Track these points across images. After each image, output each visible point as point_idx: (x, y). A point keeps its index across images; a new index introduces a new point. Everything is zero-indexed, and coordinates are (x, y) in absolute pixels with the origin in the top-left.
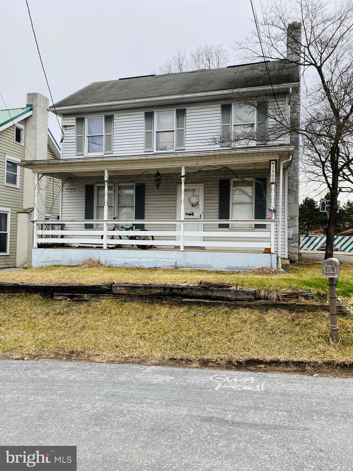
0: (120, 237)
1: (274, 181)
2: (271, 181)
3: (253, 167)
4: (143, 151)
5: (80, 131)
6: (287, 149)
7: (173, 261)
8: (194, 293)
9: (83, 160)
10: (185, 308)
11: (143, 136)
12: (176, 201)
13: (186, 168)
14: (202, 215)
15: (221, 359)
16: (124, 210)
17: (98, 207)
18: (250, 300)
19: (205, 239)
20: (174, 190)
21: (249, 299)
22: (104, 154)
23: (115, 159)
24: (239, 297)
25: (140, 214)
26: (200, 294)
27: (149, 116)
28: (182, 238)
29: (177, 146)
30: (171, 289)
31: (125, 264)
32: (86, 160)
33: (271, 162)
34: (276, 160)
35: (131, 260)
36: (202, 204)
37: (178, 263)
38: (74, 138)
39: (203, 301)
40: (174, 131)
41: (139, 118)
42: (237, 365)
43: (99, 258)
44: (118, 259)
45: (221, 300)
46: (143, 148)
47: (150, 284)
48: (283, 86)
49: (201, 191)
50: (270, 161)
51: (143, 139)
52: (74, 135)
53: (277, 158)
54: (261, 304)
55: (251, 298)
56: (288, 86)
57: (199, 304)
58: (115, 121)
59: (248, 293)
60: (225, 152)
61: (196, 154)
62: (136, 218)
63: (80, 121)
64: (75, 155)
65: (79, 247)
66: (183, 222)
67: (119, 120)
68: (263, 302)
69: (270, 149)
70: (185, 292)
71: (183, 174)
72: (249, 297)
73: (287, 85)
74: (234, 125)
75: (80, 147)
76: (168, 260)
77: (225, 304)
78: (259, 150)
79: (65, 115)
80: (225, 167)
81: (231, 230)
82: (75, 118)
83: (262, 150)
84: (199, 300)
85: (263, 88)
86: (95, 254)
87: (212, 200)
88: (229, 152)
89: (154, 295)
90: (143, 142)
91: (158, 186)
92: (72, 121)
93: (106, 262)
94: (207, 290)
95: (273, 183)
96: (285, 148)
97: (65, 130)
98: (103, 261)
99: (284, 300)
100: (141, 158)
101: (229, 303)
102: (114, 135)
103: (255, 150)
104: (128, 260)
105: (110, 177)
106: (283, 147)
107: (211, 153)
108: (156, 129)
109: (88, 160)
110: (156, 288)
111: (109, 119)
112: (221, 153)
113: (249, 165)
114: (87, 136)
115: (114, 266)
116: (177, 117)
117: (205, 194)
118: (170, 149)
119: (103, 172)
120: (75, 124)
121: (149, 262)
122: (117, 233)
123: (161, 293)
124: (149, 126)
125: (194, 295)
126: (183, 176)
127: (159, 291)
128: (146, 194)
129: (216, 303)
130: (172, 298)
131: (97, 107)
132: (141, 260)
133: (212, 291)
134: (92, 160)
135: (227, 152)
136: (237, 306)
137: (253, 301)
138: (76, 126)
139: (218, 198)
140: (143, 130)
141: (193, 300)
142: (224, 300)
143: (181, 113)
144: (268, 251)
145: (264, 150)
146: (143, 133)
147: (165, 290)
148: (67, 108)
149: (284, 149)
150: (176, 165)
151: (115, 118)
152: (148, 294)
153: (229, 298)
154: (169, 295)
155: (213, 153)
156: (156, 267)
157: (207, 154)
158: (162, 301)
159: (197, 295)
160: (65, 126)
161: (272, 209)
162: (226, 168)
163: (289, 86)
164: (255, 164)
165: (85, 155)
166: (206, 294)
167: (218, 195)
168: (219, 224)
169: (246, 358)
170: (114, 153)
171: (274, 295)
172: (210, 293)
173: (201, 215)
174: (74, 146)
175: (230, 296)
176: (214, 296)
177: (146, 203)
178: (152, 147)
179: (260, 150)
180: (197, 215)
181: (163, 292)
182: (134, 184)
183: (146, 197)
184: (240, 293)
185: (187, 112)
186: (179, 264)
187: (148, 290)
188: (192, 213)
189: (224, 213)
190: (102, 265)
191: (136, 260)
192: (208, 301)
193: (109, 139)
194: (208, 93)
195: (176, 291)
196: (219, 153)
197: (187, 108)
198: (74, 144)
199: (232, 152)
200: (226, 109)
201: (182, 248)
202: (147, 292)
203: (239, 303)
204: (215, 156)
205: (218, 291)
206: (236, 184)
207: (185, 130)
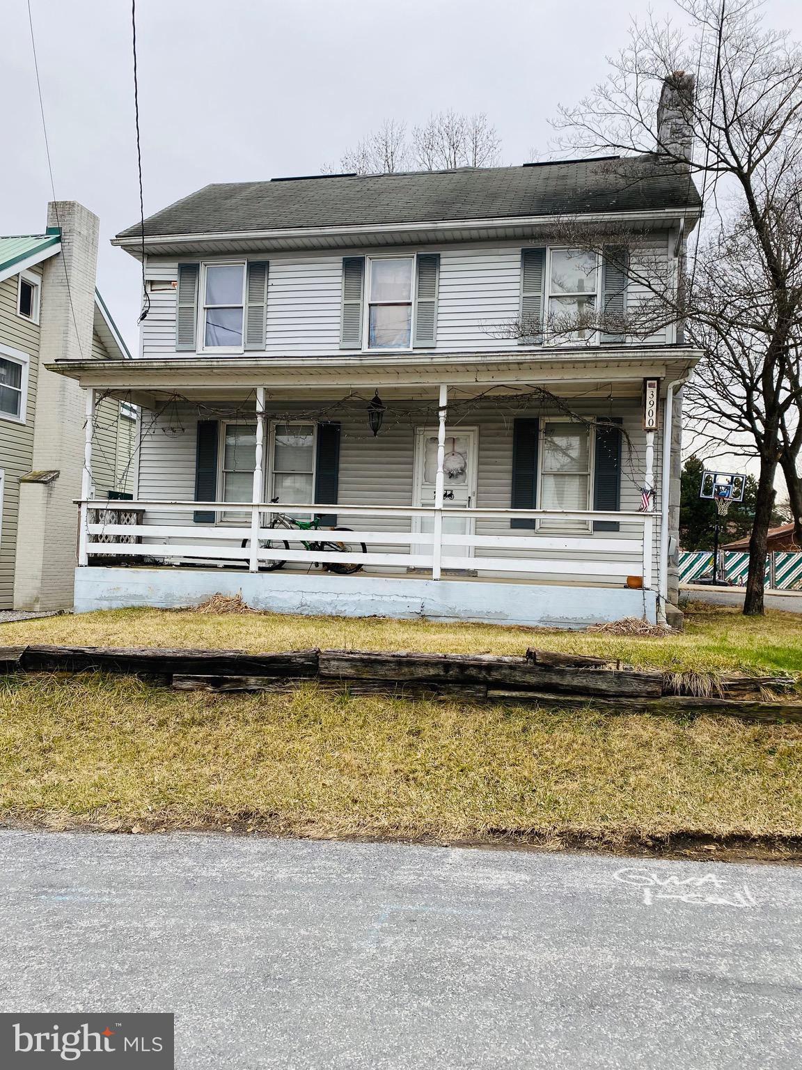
0: (287, 545)
1: (654, 426)
2: (647, 426)
3: (603, 394)
4: (337, 347)
5: (188, 296)
6: (687, 354)
7: (415, 603)
8: (518, 677)
9: (210, 363)
10: (498, 713)
11: (338, 313)
12: (412, 463)
13: (451, 389)
14: (474, 499)
15: (612, 832)
16: (288, 482)
17: (226, 472)
18: (651, 695)
19: (479, 552)
20: (409, 439)
21: (648, 693)
22: (245, 351)
23: (287, 362)
24: (626, 689)
25: (327, 491)
26: (532, 679)
27: (353, 267)
28: (437, 549)
29: (419, 338)
30: (463, 666)
31: (302, 606)
32: (215, 363)
33: (648, 382)
34: (658, 379)
35: (316, 597)
36: (473, 473)
37: (427, 607)
38: (173, 310)
39: (539, 695)
40: (409, 304)
41: (329, 273)
42: (654, 846)
43: (238, 593)
44: (286, 596)
45: (582, 694)
46: (337, 340)
47: (408, 656)
48: (665, 215)
49: (471, 444)
50: (646, 379)
51: (338, 320)
52: (174, 304)
53: (660, 373)
54: (678, 704)
55: (654, 692)
56: (676, 214)
57: (529, 703)
58: (271, 275)
59: (647, 680)
60: (545, 357)
61: (479, 359)
63: (189, 271)
64: (174, 349)
65: (183, 565)
66: (440, 513)
67: (283, 276)
68: (682, 700)
69: (648, 354)
70: (496, 675)
71: (443, 402)
72: (650, 689)
73: (674, 212)
74: (550, 297)
75: (186, 334)
76: (403, 600)
77: (593, 703)
78: (625, 355)
79: (150, 256)
80: (540, 389)
81: (538, 534)
82: (176, 265)
83: (630, 355)
84: (530, 694)
85: (620, 216)
86: (230, 583)
87: (496, 464)
88: (554, 356)
89: (420, 680)
90: (337, 326)
91: (375, 430)
92: (169, 271)
93: (257, 601)
94: (548, 671)
95: (650, 430)
96: (684, 351)
97: (152, 290)
98: (247, 599)
99: (727, 696)
100: (348, 362)
101: (602, 701)
102: (270, 309)
103: (616, 355)
104: (309, 599)
105: (268, 404)
106: (677, 350)
107: (514, 358)
108: (368, 299)
109: (220, 363)
110: (427, 666)
111: (258, 270)
112: (537, 357)
113: (598, 387)
114: (205, 308)
115: (275, 611)
116: (420, 272)
117: (480, 449)
118: (400, 345)
119: (254, 391)
120: (175, 278)
121: (358, 604)
122: (279, 534)
123: (439, 675)
124: (353, 291)
125: (518, 681)
126: (443, 408)
127: (432, 672)
128: (342, 445)
129: (571, 701)
130: (462, 688)
131: (232, 240)
132: (341, 597)
133: (562, 673)
134: (231, 363)
135: (550, 356)
136: (619, 710)
137: (659, 698)
138: (178, 282)
139: (510, 461)
140: (338, 300)
141: (514, 694)
142: (589, 695)
143: (428, 265)
144: (635, 583)
145: (635, 355)
146: (338, 307)
147: (446, 671)
148: (159, 239)
149: (682, 354)
150: (428, 383)
151: (271, 269)
152: (407, 678)
153: (602, 690)
154: (456, 681)
155: (519, 358)
156: (375, 616)
157: (505, 358)
158: (439, 694)
159: (524, 682)
160: (152, 283)
161: (648, 488)
162: (544, 392)
163: (680, 214)
164: (608, 385)
165: (199, 351)
166: (546, 680)
167: (510, 453)
168: (512, 519)
169: (672, 829)
170: (268, 348)
171: (706, 685)
172: (555, 679)
173: (469, 497)
174: (173, 329)
175: (604, 687)
176: (566, 685)
177: (341, 466)
178: (360, 339)
179: (627, 354)
180: (460, 497)
181: (442, 673)
182: (313, 423)
183: (342, 452)
184: (628, 679)
185: (443, 261)
186: (431, 608)
187: (406, 670)
188: (449, 493)
189: (524, 493)
190: (246, 607)
191: (328, 598)
192: (552, 697)
193: (257, 317)
194: (494, 222)
195: (474, 672)
196: (532, 357)
197: (443, 254)
198: (173, 324)
199: (563, 356)
200: (533, 259)
201: (437, 574)
202: (404, 675)
203: (624, 701)
204: (521, 363)
205: (575, 674)
206: (552, 430)
207: (436, 303)
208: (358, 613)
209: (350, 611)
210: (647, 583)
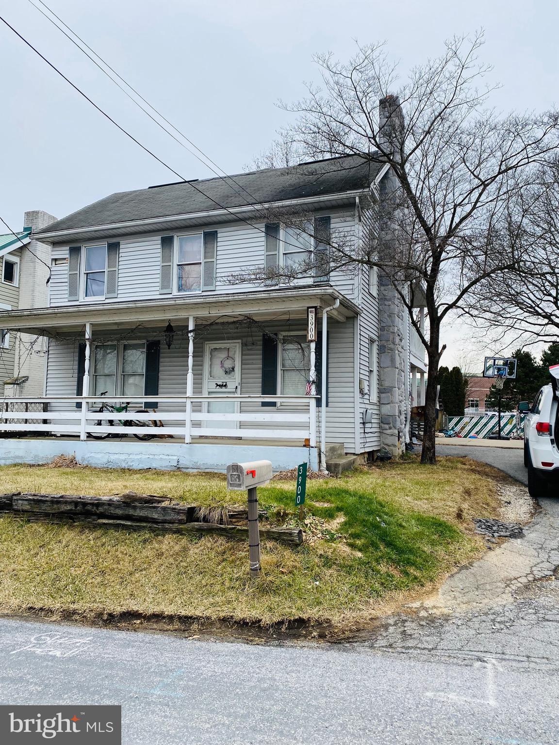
1: (314, 338)
2: (309, 338)
3: (286, 317)
4: (158, 293)
5: (73, 267)
6: (323, 291)
7: (173, 459)
8: (113, 511)
10: (98, 533)
11: (158, 272)
12: (202, 365)
14: (239, 387)
15: (91, 610)
16: (131, 380)
17: (96, 376)
18: (180, 522)
19: (242, 425)
20: (200, 349)
21: (179, 520)
22: (106, 299)
24: (168, 518)
25: (152, 388)
26: (119, 512)
27: (167, 242)
28: (188, 423)
29: (205, 285)
30: (85, 504)
31: (108, 462)
33: (309, 310)
34: (315, 307)
35: (116, 456)
36: (239, 370)
37: (181, 462)
38: (66, 276)
39: (122, 522)
40: (200, 263)
41: (154, 245)
42: (107, 620)
43: (73, 455)
44: (99, 456)
45: (146, 522)
46: (158, 288)
47: (62, 497)
48: (345, 195)
49: (237, 352)
50: (308, 308)
51: (158, 276)
52: (66, 272)
53: (317, 304)
54: (194, 528)
55: (182, 520)
56: (353, 194)
57: (117, 527)
58: (121, 251)
59: (178, 512)
60: (240, 297)
61: (202, 300)
62: (147, 393)
63: (75, 251)
64: (67, 300)
66: (189, 399)
67: (129, 250)
68: (197, 525)
69: (300, 292)
70: (101, 509)
71: (191, 328)
72: (180, 518)
73: (351, 193)
74: (284, 254)
75: (73, 290)
76: (167, 457)
77: (150, 527)
78: (286, 293)
79: (56, 243)
80: (247, 317)
81: (280, 411)
82: (68, 248)
83: (290, 293)
84: (119, 522)
85: (318, 199)
86: (69, 448)
87: (253, 364)
88: (245, 296)
89: (62, 513)
90: (158, 280)
91: (169, 346)
92: (64, 252)
93: (83, 459)
94: (128, 506)
95: (312, 341)
96: (321, 289)
97: (56, 264)
98: (78, 459)
99: (231, 523)
101: (155, 526)
102: (120, 271)
103: (281, 294)
104: (113, 457)
108: (176, 261)
110: (66, 503)
111: (114, 248)
112: (235, 297)
114: (85, 273)
115: (94, 465)
116: (205, 243)
117: (242, 355)
118: (196, 290)
119: (85, 325)
120: (67, 256)
121: (140, 461)
123: (72, 510)
124: (167, 257)
125: (112, 514)
126: (191, 331)
127: (69, 507)
128: (161, 355)
129: (139, 526)
130: (86, 518)
131: (95, 231)
132: (131, 456)
133: (135, 508)
135: (243, 297)
136: (165, 531)
137: (185, 523)
138: (69, 259)
139: (260, 362)
140: (158, 263)
141: (111, 521)
142: (149, 522)
143: (210, 238)
145: (292, 293)
146: (159, 268)
147: (76, 507)
148: (55, 234)
149: (320, 291)
151: (121, 246)
152: (57, 511)
153: (154, 518)
154: (81, 513)
155: (225, 298)
156: (150, 468)
158: (75, 522)
159: (115, 514)
160: (56, 260)
161: (311, 380)
162: (249, 318)
163: (355, 194)
164: (288, 313)
165: (81, 299)
166: (127, 512)
167: (261, 357)
168: (262, 402)
169: (124, 609)
170: (118, 296)
171: (216, 515)
172: (131, 512)
173: (237, 387)
174: (66, 288)
175: (156, 516)
176: (136, 516)
177: (161, 368)
178: (171, 287)
179: (288, 293)
180: (231, 386)
181: (73, 509)
182: (144, 341)
183: (161, 360)
184: (169, 512)
185: (219, 235)
186: (184, 462)
187: (55, 506)
188: (224, 384)
189: (269, 386)
190: (76, 463)
191: (123, 457)
192: (129, 524)
193: (113, 275)
195: (89, 507)
196: (232, 298)
197: (219, 230)
198: (66, 284)
199: (250, 296)
200: (271, 231)
201: (188, 440)
202: (55, 509)
203: (167, 526)
204: (229, 301)
205: (142, 508)
207: (215, 262)
208: (140, 467)
209: (136, 466)
210: (312, 443)
